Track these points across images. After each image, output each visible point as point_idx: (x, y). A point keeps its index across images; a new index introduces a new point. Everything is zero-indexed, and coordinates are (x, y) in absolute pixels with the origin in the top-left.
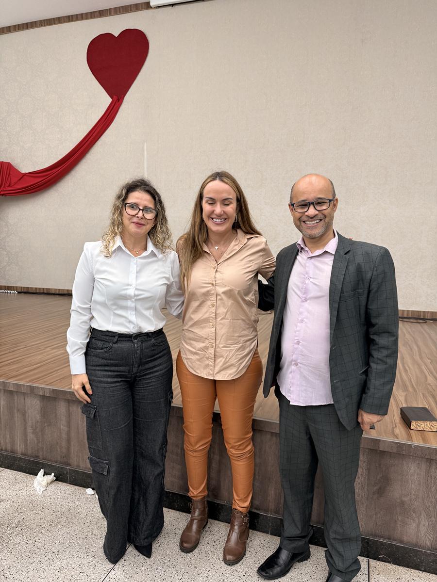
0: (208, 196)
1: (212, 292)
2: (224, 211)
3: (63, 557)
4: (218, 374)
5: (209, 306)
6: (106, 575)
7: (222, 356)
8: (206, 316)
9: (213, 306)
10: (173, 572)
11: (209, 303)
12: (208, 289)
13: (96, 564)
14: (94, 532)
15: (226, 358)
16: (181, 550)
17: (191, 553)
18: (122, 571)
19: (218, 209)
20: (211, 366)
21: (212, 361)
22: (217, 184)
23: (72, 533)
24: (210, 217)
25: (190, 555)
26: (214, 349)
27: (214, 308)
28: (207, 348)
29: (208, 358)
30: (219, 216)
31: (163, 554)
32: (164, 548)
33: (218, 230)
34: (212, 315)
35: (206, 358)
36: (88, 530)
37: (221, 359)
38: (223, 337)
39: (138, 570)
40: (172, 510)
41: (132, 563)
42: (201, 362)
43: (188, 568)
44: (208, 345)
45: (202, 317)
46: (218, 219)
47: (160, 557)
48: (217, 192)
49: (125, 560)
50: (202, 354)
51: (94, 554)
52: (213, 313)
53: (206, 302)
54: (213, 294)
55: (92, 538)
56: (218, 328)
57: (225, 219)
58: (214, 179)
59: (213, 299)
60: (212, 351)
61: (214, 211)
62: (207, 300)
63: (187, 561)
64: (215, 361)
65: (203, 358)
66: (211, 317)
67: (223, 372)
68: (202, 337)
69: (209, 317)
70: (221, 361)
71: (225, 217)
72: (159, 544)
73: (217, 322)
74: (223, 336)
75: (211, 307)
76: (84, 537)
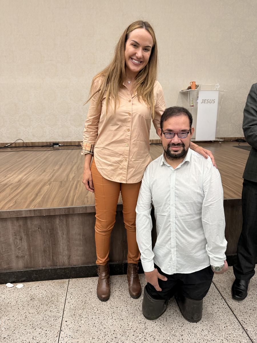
0: (133, 39)
1: (129, 120)
2: (143, 56)
3: (15, 338)
4: (129, 180)
5: (124, 130)
6: (58, 337)
7: (133, 167)
8: (123, 137)
9: (129, 130)
10: (105, 316)
11: (125, 128)
12: (126, 117)
13: (46, 332)
14: (30, 312)
15: (136, 168)
16: (101, 300)
17: (109, 300)
18: (69, 329)
19: (140, 53)
20: (124, 174)
21: (125, 170)
22: (143, 32)
23: (12, 318)
24: (131, 57)
25: (108, 302)
26: (127, 162)
27: (130, 132)
28: (121, 161)
29: (121, 169)
30: (138, 59)
31: (90, 308)
32: (89, 303)
33: (134, 70)
34: (127, 138)
35: (120, 168)
36: (24, 311)
37: (132, 169)
38: (135, 154)
39: (80, 324)
40: (79, 279)
41: (72, 321)
42: (114, 171)
43: (112, 310)
44: (123, 159)
45: (119, 138)
46: (137, 61)
47: (90, 310)
48: (142, 38)
49: (66, 321)
50: (116, 165)
51: (40, 326)
52: (128, 136)
53: (122, 127)
54: (129, 121)
55: (32, 317)
56: (131, 147)
57: (141, 62)
58: (141, 27)
59: (128, 125)
60: (126, 164)
61: (135, 54)
62: (124, 126)
63: (109, 305)
64: (128, 170)
65: (117, 168)
66: (127, 139)
67: (133, 178)
68: (117, 153)
69: (125, 139)
70: (132, 170)
71: (142, 60)
72: (84, 302)
73: (131, 142)
74: (135, 152)
75: (126, 131)
76: (24, 318)
